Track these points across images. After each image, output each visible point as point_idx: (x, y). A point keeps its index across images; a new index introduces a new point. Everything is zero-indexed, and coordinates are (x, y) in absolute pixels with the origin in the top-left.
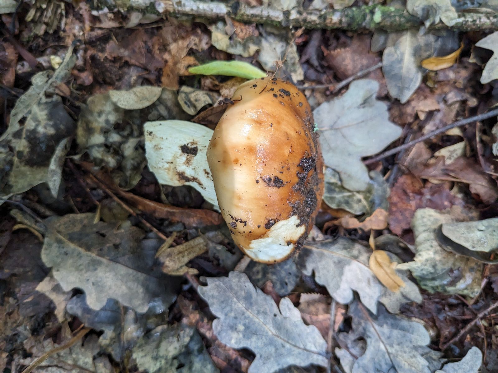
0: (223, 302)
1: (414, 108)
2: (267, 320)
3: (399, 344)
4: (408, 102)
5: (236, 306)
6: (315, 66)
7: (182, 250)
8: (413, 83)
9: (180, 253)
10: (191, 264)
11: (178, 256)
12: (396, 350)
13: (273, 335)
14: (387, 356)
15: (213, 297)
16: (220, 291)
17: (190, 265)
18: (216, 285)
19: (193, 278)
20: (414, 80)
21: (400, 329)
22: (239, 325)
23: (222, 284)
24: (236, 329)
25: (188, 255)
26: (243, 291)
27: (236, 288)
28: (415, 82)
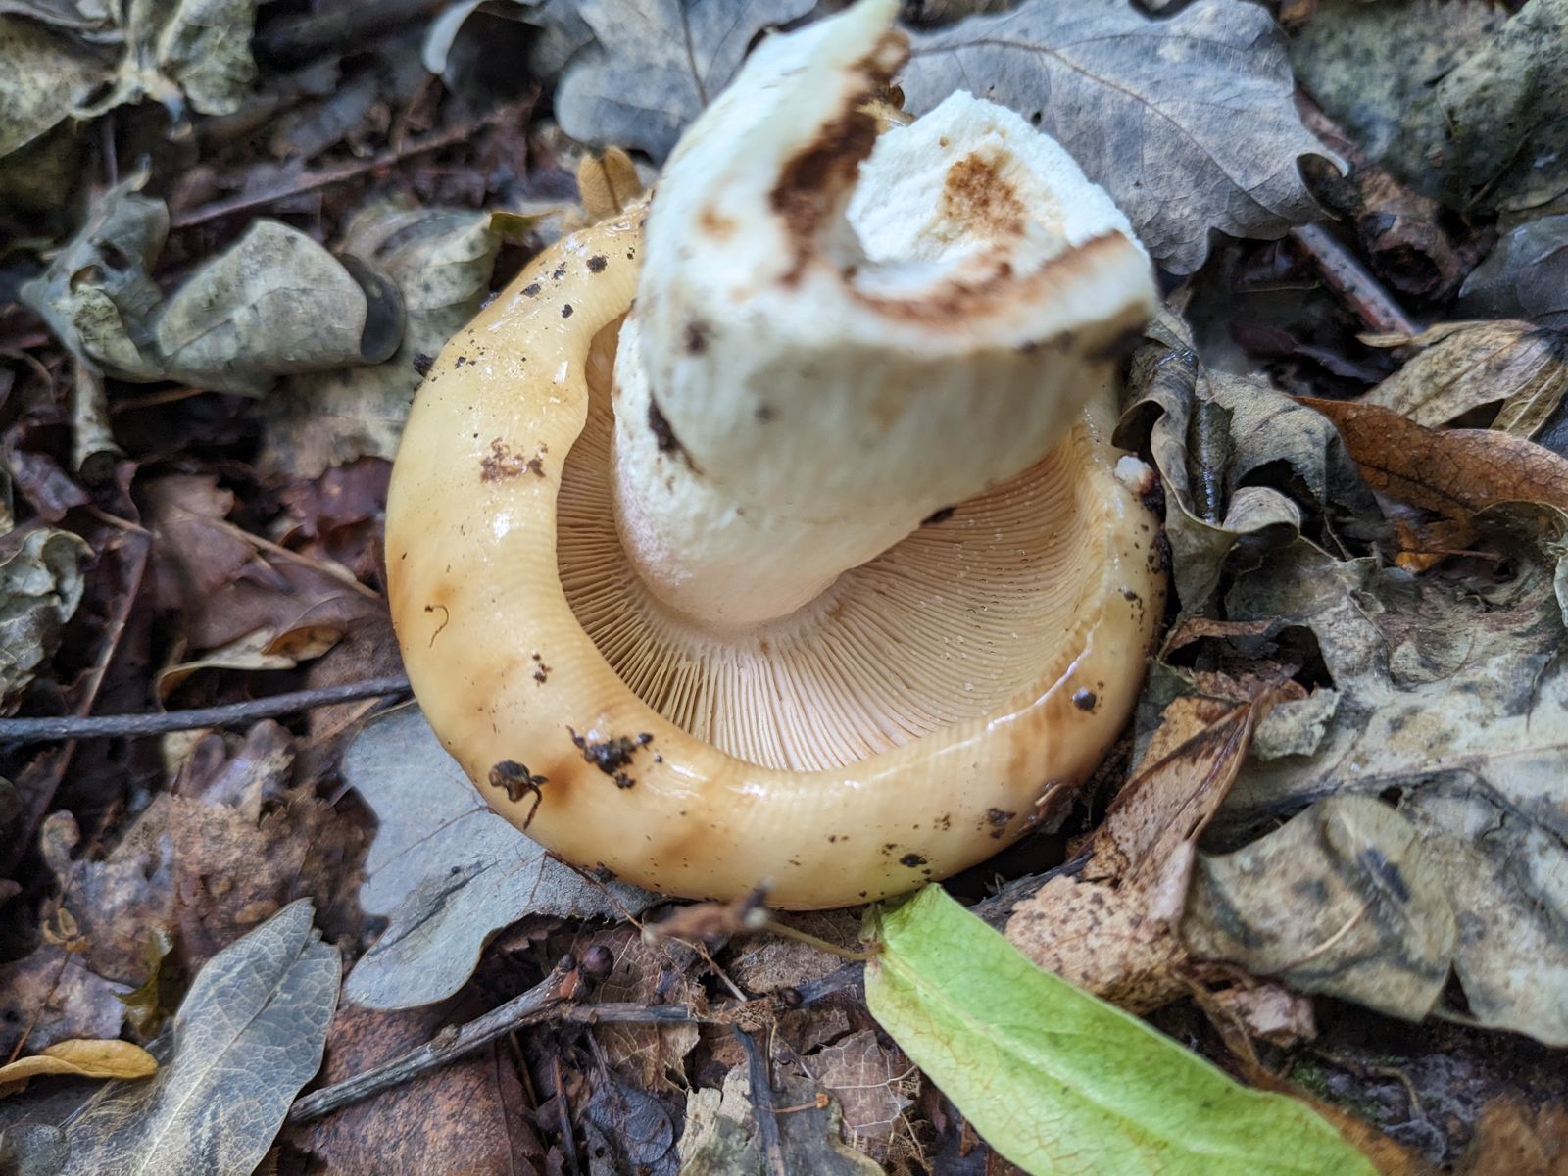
0: (1238, 112)
2: (1066, 87)
3: (650, 66)
5: (1181, 105)
8: (225, 981)
13: (1051, 51)
15: (1278, 127)
16: (1242, 147)
20: (211, 992)
21: (632, 108)
22: (1177, 58)
23: (1237, 176)
24: (1192, 46)
25: (1408, 392)
26: (1146, 162)
27: (1178, 173)
28: (216, 979)
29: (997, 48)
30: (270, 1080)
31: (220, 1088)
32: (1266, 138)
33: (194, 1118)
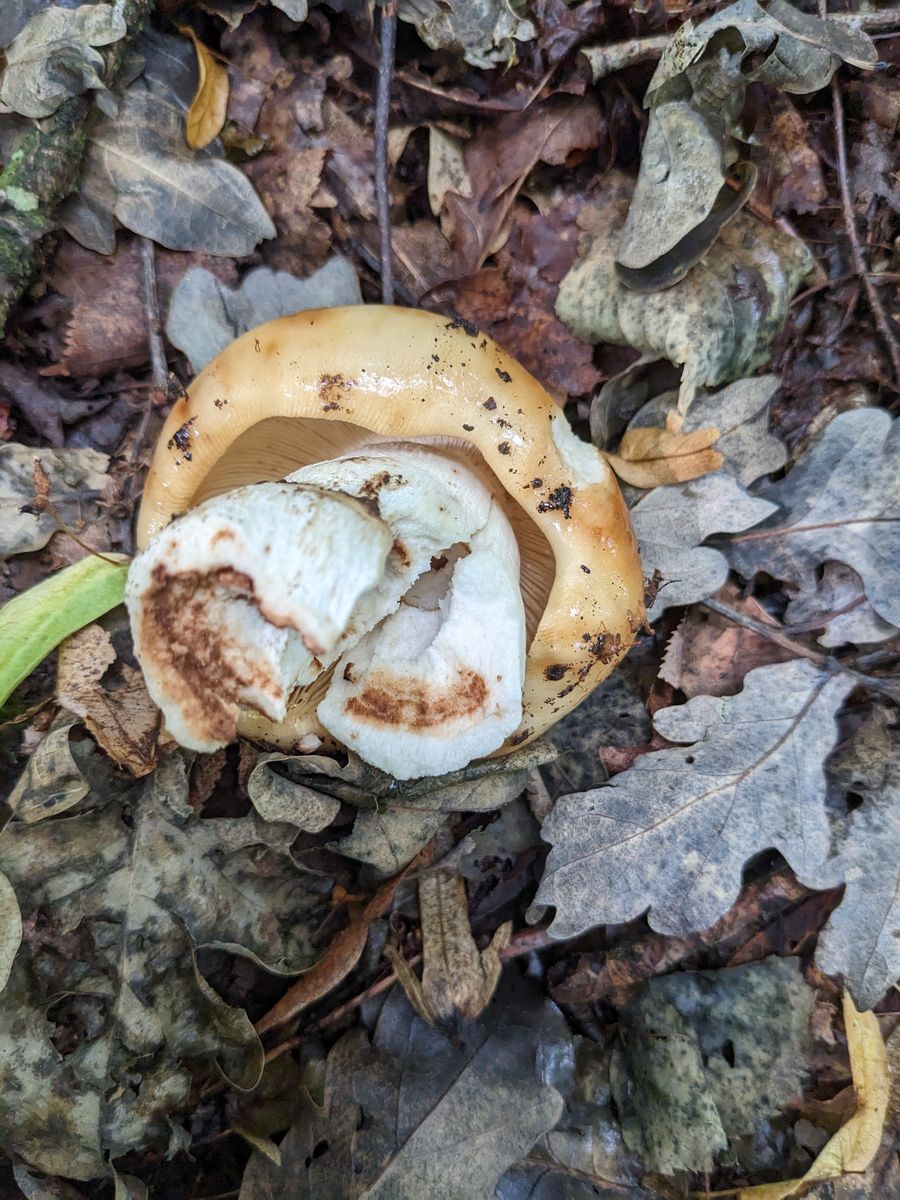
0: (611, 884)
1: (298, 212)
2: (697, 784)
4: (277, 219)
5: (633, 852)
6: (87, 412)
7: (439, 946)
8: (234, 188)
9: (443, 954)
10: (482, 935)
11: (451, 963)
12: (878, 499)
13: (737, 783)
14: (884, 526)
15: (588, 905)
16: (582, 878)
17: (486, 938)
18: (559, 885)
19: (519, 941)
20: (227, 181)
22: (686, 862)
23: (565, 869)
24: (691, 874)
25: (455, 935)
26: (602, 818)
27: (587, 835)
28: (235, 182)
29: (768, 747)
30: (166, 223)
31: (164, 193)
32: (582, 894)
33: (148, 181)
